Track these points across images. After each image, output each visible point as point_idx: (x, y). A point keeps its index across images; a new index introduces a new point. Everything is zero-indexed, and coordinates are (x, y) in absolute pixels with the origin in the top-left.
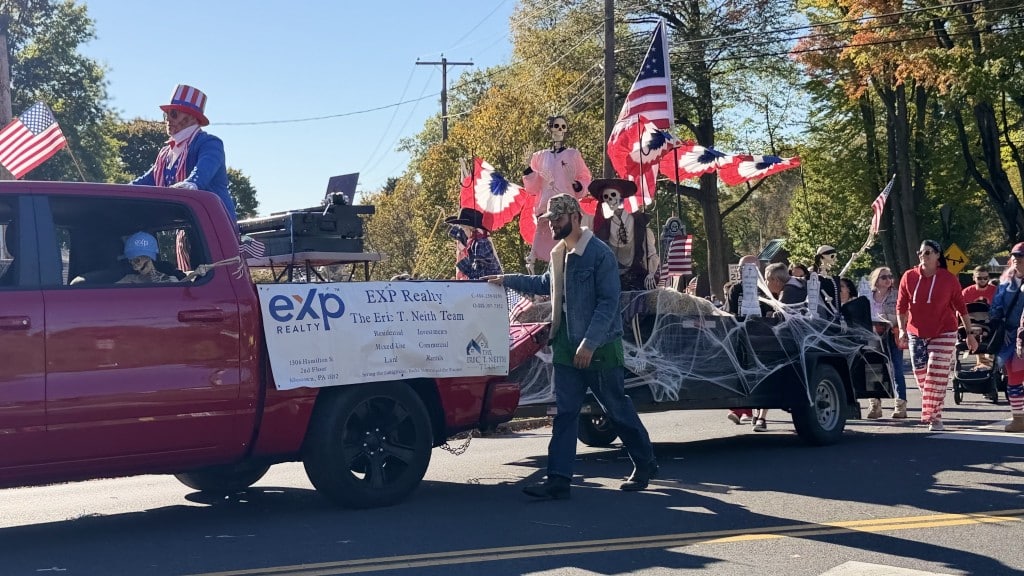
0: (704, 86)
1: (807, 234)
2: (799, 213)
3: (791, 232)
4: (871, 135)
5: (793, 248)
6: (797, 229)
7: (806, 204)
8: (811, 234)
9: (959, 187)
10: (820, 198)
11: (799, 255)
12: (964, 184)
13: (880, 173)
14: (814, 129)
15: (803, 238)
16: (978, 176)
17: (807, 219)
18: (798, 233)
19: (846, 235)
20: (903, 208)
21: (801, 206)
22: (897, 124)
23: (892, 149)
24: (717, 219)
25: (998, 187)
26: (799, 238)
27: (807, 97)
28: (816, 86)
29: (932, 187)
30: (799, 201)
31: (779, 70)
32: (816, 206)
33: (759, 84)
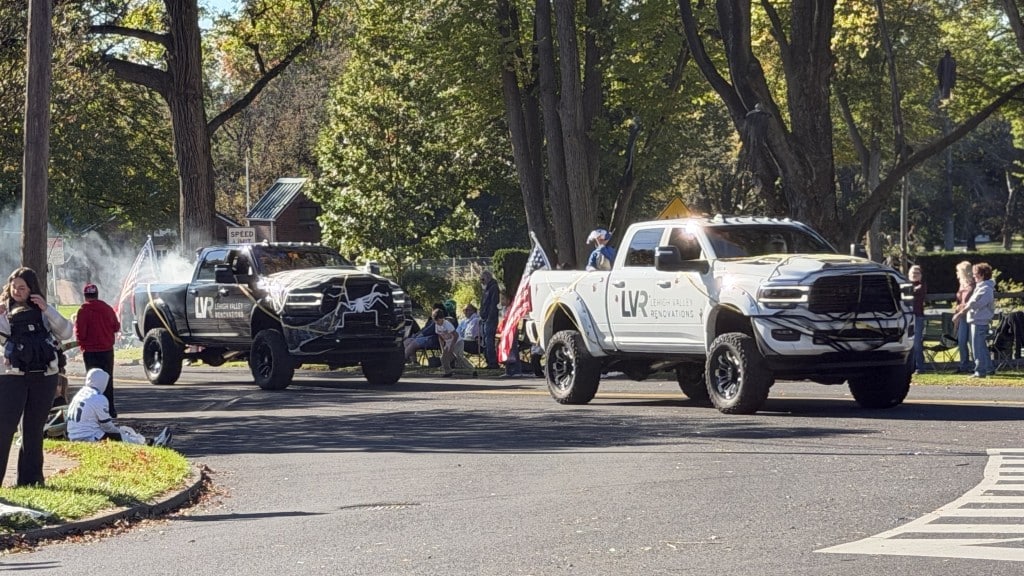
1: (356, 170)
2: (342, 127)
3: (324, 163)
5: (329, 196)
6: (337, 157)
7: (354, 105)
8: (363, 170)
11: (337, 213)
12: (673, 81)
13: (521, 55)
15: (348, 178)
16: (709, 68)
17: (357, 139)
18: (339, 166)
19: (432, 173)
20: (564, 121)
21: (347, 112)
24: (200, 132)
25: (746, 90)
26: (340, 178)
29: (615, 86)
30: (341, 101)
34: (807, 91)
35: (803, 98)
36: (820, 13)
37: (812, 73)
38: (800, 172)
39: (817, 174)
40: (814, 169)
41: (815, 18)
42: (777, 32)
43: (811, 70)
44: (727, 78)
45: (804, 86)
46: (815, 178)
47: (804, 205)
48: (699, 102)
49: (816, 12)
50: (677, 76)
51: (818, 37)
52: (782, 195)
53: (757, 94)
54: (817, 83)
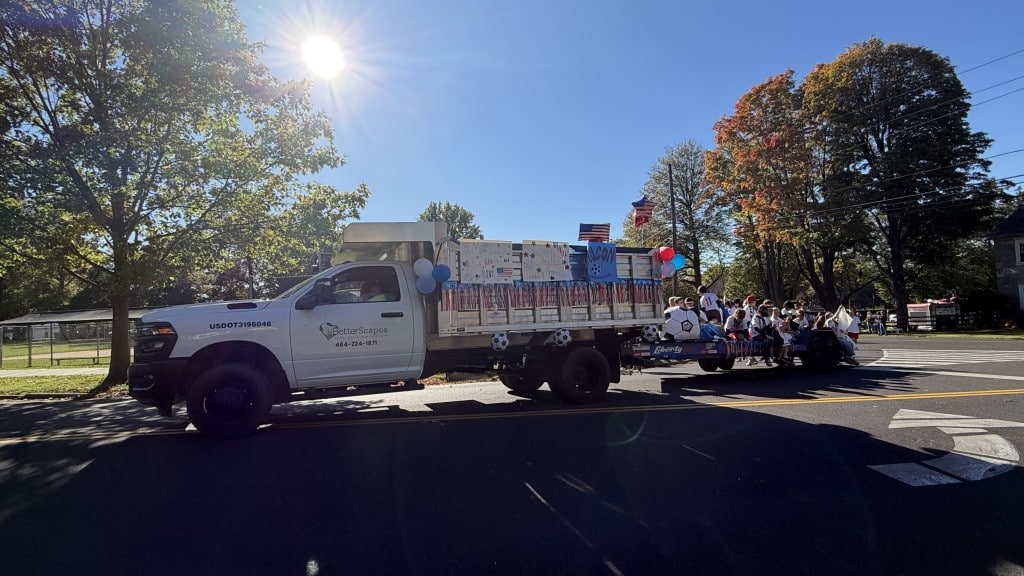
0: (696, 245)
4: (760, 261)
10: (737, 285)
14: (737, 260)
22: (770, 258)
23: (768, 267)
27: (734, 248)
28: (738, 244)
31: (724, 238)
32: (735, 288)
33: (715, 244)
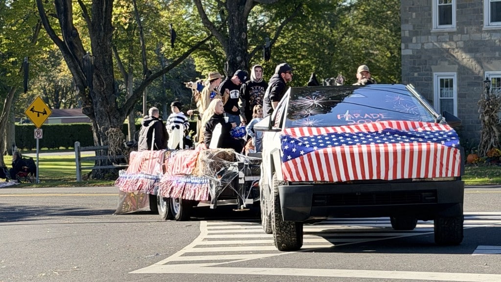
9: (29, 41)
12: (34, 39)
16: (52, 33)
25: (71, 44)
29: (5, 41)
34: (100, 44)
35: (99, 48)
36: (106, 6)
37: (102, 36)
38: (98, 84)
39: (107, 85)
40: (104, 82)
41: (104, 9)
42: (85, 15)
43: (102, 34)
44: (61, 38)
45: (99, 42)
46: (105, 87)
47: (100, 100)
48: (46, 49)
49: (105, 6)
50: (35, 36)
51: (105, 18)
52: (89, 95)
53: (76, 45)
54: (105, 41)
